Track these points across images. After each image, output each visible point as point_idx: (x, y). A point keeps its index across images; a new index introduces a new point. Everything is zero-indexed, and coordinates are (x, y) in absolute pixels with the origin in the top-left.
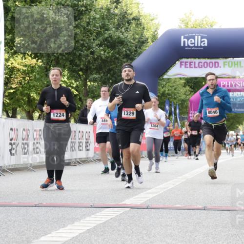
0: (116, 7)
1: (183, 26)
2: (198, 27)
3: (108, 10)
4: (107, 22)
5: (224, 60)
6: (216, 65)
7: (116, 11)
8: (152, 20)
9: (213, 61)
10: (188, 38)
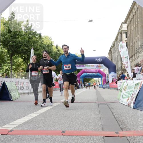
0: (58, 52)
3: (56, 52)
4: (56, 55)
5: (85, 65)
6: (83, 66)
7: (58, 53)
9: (83, 65)
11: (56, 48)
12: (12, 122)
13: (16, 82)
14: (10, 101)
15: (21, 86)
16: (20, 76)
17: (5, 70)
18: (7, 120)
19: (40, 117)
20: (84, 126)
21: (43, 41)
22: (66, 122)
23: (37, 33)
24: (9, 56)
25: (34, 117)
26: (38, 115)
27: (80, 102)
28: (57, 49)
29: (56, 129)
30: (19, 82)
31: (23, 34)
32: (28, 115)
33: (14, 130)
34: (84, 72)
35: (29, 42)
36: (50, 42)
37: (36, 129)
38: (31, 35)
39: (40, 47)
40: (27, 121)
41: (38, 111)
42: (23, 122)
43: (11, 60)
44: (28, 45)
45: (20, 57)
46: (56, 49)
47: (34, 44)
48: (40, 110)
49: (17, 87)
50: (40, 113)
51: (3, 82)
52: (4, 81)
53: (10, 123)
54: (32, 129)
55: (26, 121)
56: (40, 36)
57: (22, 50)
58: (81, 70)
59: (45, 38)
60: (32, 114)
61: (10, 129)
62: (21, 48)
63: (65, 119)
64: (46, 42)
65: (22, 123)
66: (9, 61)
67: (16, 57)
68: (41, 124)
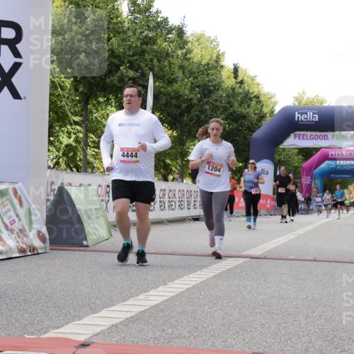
0: (240, 87)
1: (297, 104)
2: (310, 105)
3: (233, 89)
4: (231, 99)
5: (332, 133)
6: (326, 138)
7: (240, 90)
8: (270, 98)
9: (323, 134)
10: (302, 114)
11: (233, 75)
12: (88, 315)
13: (99, 186)
14: (81, 248)
17: (63, 146)
18: (72, 311)
19: (177, 303)
20: (328, 341)
21: (190, 51)
22: (264, 325)
23: (170, 24)
24: (79, 102)
25: (157, 302)
26: (172, 297)
27: (310, 258)
28: (236, 76)
29: (232, 346)
30: (108, 186)
31: (125, 29)
32: (137, 295)
33: (93, 343)
34: (326, 157)
35: (143, 53)
36: (214, 56)
37: (164, 342)
38: (149, 28)
39: (181, 72)
40: (136, 315)
41: (170, 284)
42: (124, 316)
43: (85, 113)
44: (142, 65)
45: (113, 104)
46: (234, 80)
47: (159, 61)
48: (176, 282)
49: (104, 203)
50: (178, 291)
51: (59, 184)
52: (62, 184)
53: (80, 320)
54: (151, 343)
55: (133, 314)
56: (180, 32)
58: (317, 150)
59: (198, 40)
60: (151, 292)
61: (82, 339)
62: (118, 75)
63: (261, 313)
64: (199, 55)
65: (118, 321)
66: (77, 119)
67: (99, 103)
68: (182, 326)
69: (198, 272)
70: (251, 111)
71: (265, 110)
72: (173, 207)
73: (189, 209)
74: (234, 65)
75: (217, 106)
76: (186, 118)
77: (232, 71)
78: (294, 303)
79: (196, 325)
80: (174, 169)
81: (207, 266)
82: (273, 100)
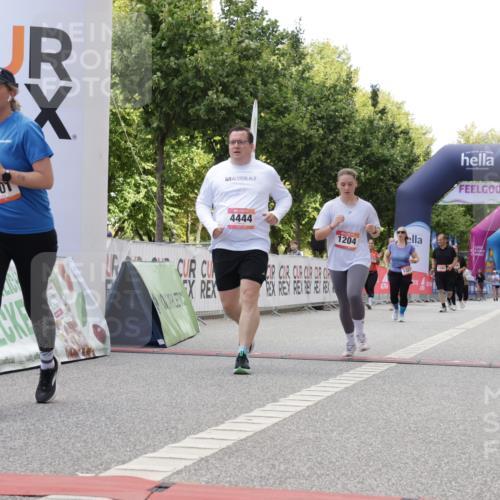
0: (381, 119)
1: (463, 141)
2: (482, 143)
3: (371, 122)
4: (369, 137)
7: (381, 123)
8: (424, 134)
10: (470, 156)
11: (370, 102)
12: (166, 444)
13: (181, 261)
14: (156, 350)
15: (203, 282)
16: (199, 232)
17: (129, 204)
18: (143, 439)
19: (293, 428)
21: (309, 68)
22: (418, 460)
23: (281, 29)
24: (151, 142)
25: (264, 427)
26: (285, 419)
27: (484, 363)
28: (375, 104)
29: (373, 489)
30: (193, 261)
31: (216, 38)
32: (236, 416)
33: (174, 484)
35: (242, 71)
36: (344, 74)
37: (275, 483)
38: (251, 36)
39: (296, 98)
40: (234, 444)
41: (283, 401)
42: (218, 446)
43: (160, 158)
44: (240, 88)
45: (200, 144)
46: (372, 108)
47: (265, 83)
48: (291, 397)
49: (187, 285)
50: (294, 410)
51: (124, 259)
52: (128, 258)
53: (154, 451)
54: (256, 484)
55: (230, 443)
56: (295, 41)
57: (211, 110)
58: (492, 207)
59: (320, 52)
60: (256, 412)
61: (158, 478)
62: (206, 102)
63: (412, 442)
64: (322, 73)
65: (208, 453)
66: (148, 166)
67: (180, 143)
68: (300, 461)
69: (322, 384)
70: (396, 153)
71: (418, 151)
72: (286, 291)
73: (308, 293)
74: (372, 86)
75: (347, 146)
76: (303, 164)
77: (370, 95)
78: (461, 427)
79: (319, 459)
80: (286, 236)
81: (335, 375)
82: (429, 136)
